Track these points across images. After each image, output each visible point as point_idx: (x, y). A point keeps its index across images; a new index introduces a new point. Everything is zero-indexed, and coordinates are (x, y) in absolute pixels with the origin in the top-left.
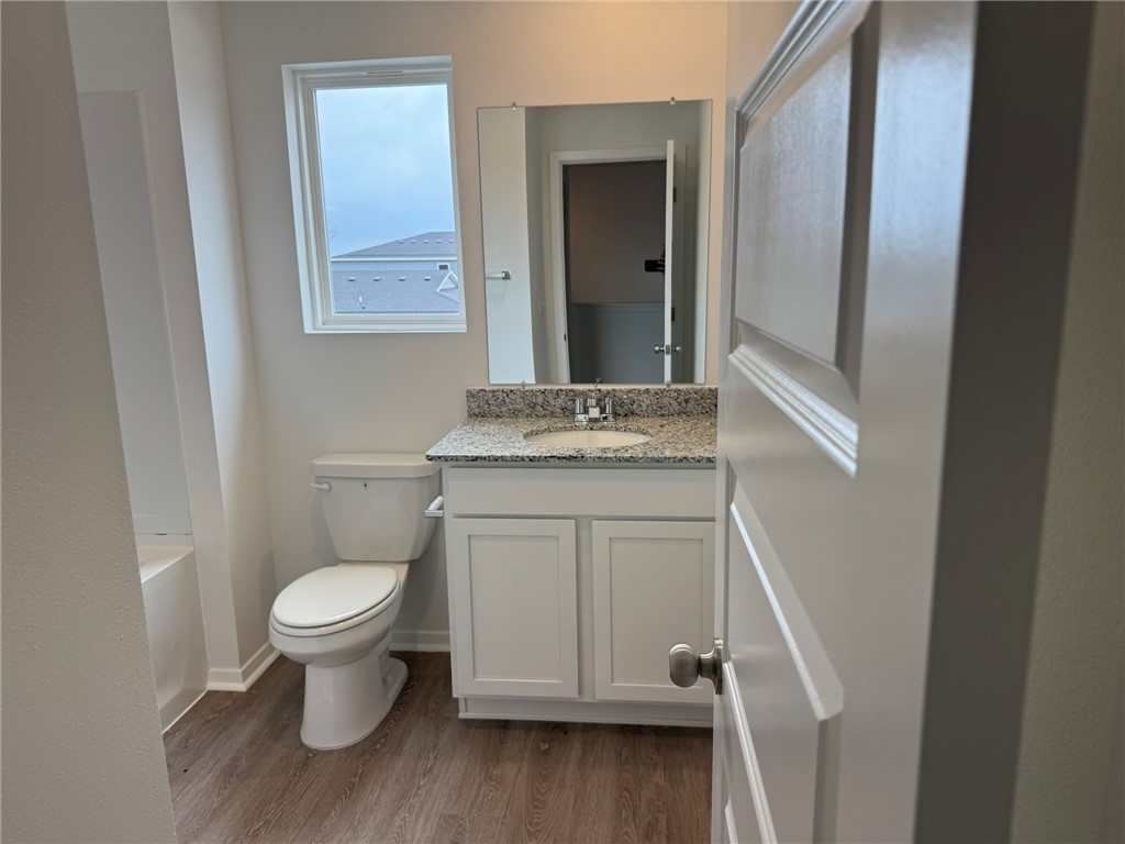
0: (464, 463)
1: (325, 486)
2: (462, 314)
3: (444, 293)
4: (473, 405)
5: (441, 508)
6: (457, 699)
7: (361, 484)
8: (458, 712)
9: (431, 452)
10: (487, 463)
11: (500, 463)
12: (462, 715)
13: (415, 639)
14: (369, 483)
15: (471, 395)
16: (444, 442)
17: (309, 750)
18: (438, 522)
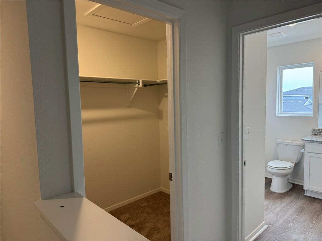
0: (310, 142)
1: (278, 145)
2: (312, 112)
3: (306, 106)
4: (313, 132)
5: (304, 151)
6: (304, 190)
7: (286, 145)
8: (304, 194)
9: (303, 139)
10: (315, 142)
11: (318, 142)
12: (305, 194)
13: (294, 181)
14: (288, 145)
15: (313, 130)
16: (306, 138)
17: (272, 191)
18: (303, 154)
